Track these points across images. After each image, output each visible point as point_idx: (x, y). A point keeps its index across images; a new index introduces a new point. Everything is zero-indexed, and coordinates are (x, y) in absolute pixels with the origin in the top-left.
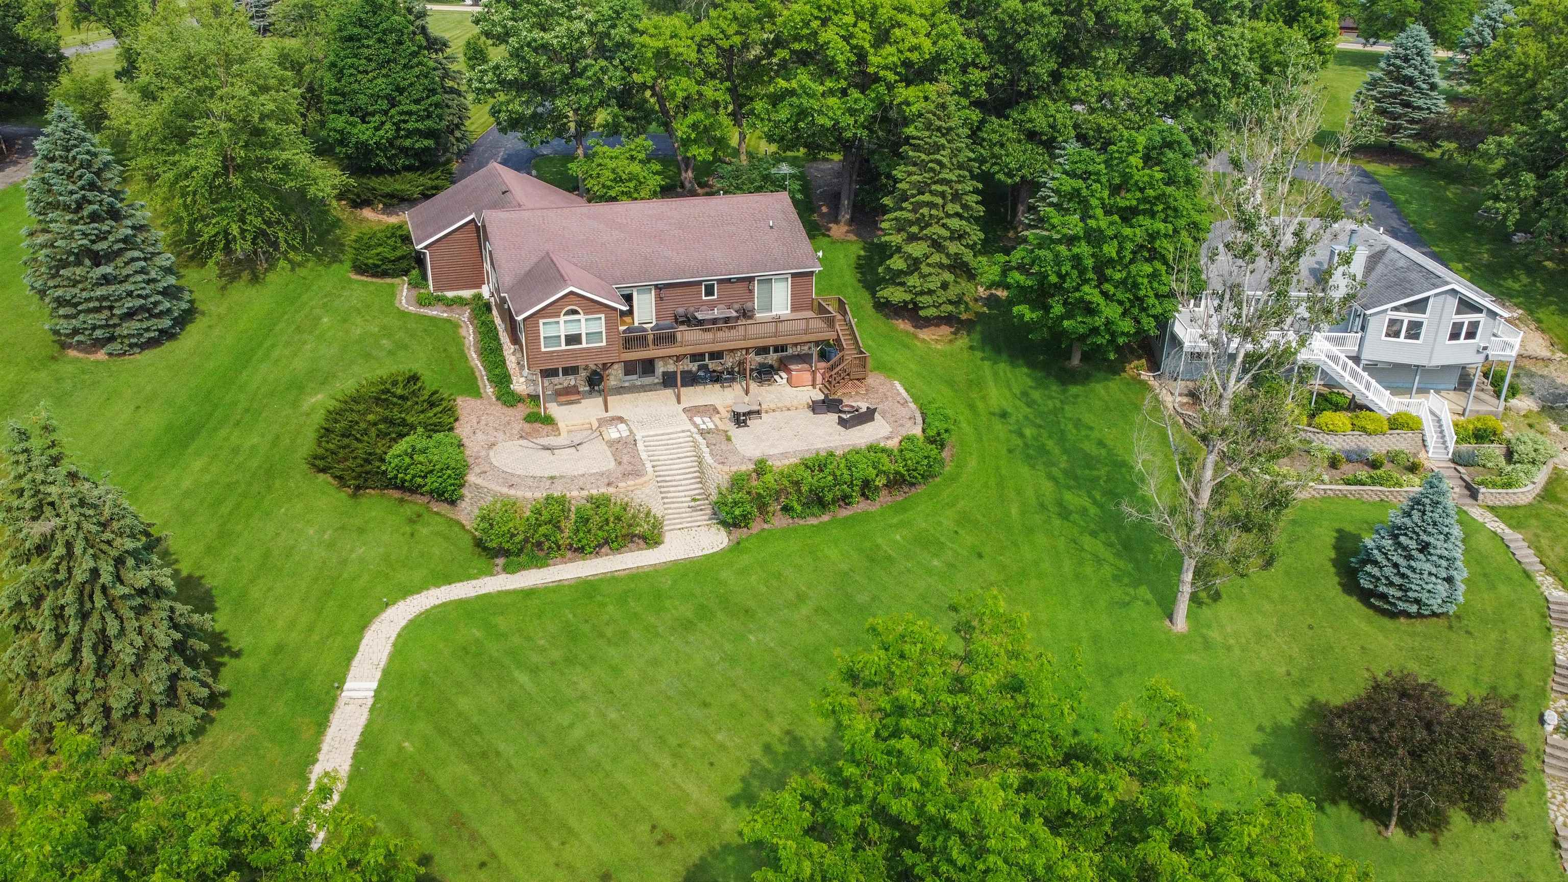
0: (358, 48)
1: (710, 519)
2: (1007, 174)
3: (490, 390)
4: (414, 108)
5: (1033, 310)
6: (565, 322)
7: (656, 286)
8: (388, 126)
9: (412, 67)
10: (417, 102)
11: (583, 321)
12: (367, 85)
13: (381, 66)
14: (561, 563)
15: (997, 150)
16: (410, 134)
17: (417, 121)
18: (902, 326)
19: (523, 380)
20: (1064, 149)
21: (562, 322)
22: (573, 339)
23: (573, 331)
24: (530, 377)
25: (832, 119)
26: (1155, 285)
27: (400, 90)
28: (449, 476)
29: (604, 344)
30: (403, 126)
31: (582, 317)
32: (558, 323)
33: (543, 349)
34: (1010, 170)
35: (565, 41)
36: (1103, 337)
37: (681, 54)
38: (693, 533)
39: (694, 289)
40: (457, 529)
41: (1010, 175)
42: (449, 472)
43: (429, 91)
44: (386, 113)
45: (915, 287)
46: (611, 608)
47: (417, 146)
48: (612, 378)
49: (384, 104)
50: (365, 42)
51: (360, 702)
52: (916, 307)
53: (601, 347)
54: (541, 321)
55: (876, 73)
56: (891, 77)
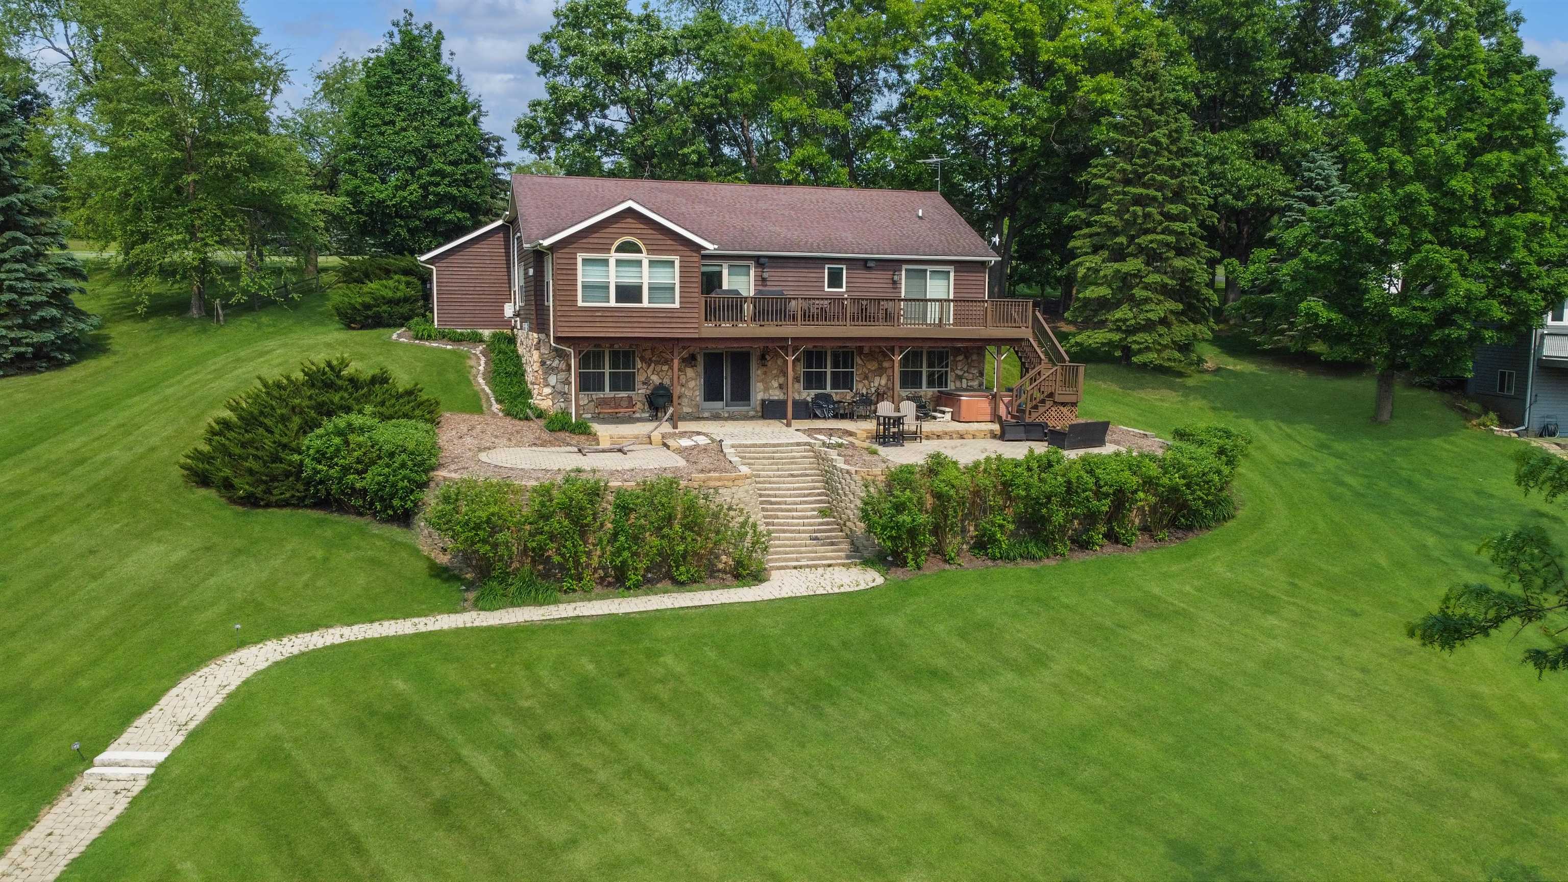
0: (387, 94)
1: (848, 557)
2: (1236, 197)
3: (496, 407)
4: (449, 169)
5: (1329, 308)
6: (619, 262)
7: (757, 259)
8: (414, 186)
9: (451, 125)
10: (455, 163)
11: (645, 263)
12: (392, 137)
13: (413, 117)
14: (582, 600)
15: (1216, 167)
16: (442, 199)
17: (450, 185)
18: (1103, 386)
19: (547, 390)
20: (1314, 161)
21: (612, 262)
22: (628, 293)
23: (629, 277)
24: (559, 387)
25: (994, 117)
26: (1535, 246)
27: (433, 146)
28: (403, 465)
29: (677, 305)
30: (431, 189)
31: (644, 257)
32: (605, 262)
33: (580, 303)
34: (1240, 191)
35: (642, 56)
36: (1461, 327)
37: (790, 63)
38: (820, 570)
39: (812, 275)
40: (404, 554)
41: (1239, 196)
42: (404, 456)
43: (470, 155)
44: (412, 170)
45: (1125, 321)
46: (669, 660)
47: (449, 217)
48: (685, 401)
49: (412, 161)
50: (396, 88)
51: (120, 785)
52: (1128, 352)
53: (672, 310)
54: (580, 257)
55: (1052, 63)
56: (1072, 68)
